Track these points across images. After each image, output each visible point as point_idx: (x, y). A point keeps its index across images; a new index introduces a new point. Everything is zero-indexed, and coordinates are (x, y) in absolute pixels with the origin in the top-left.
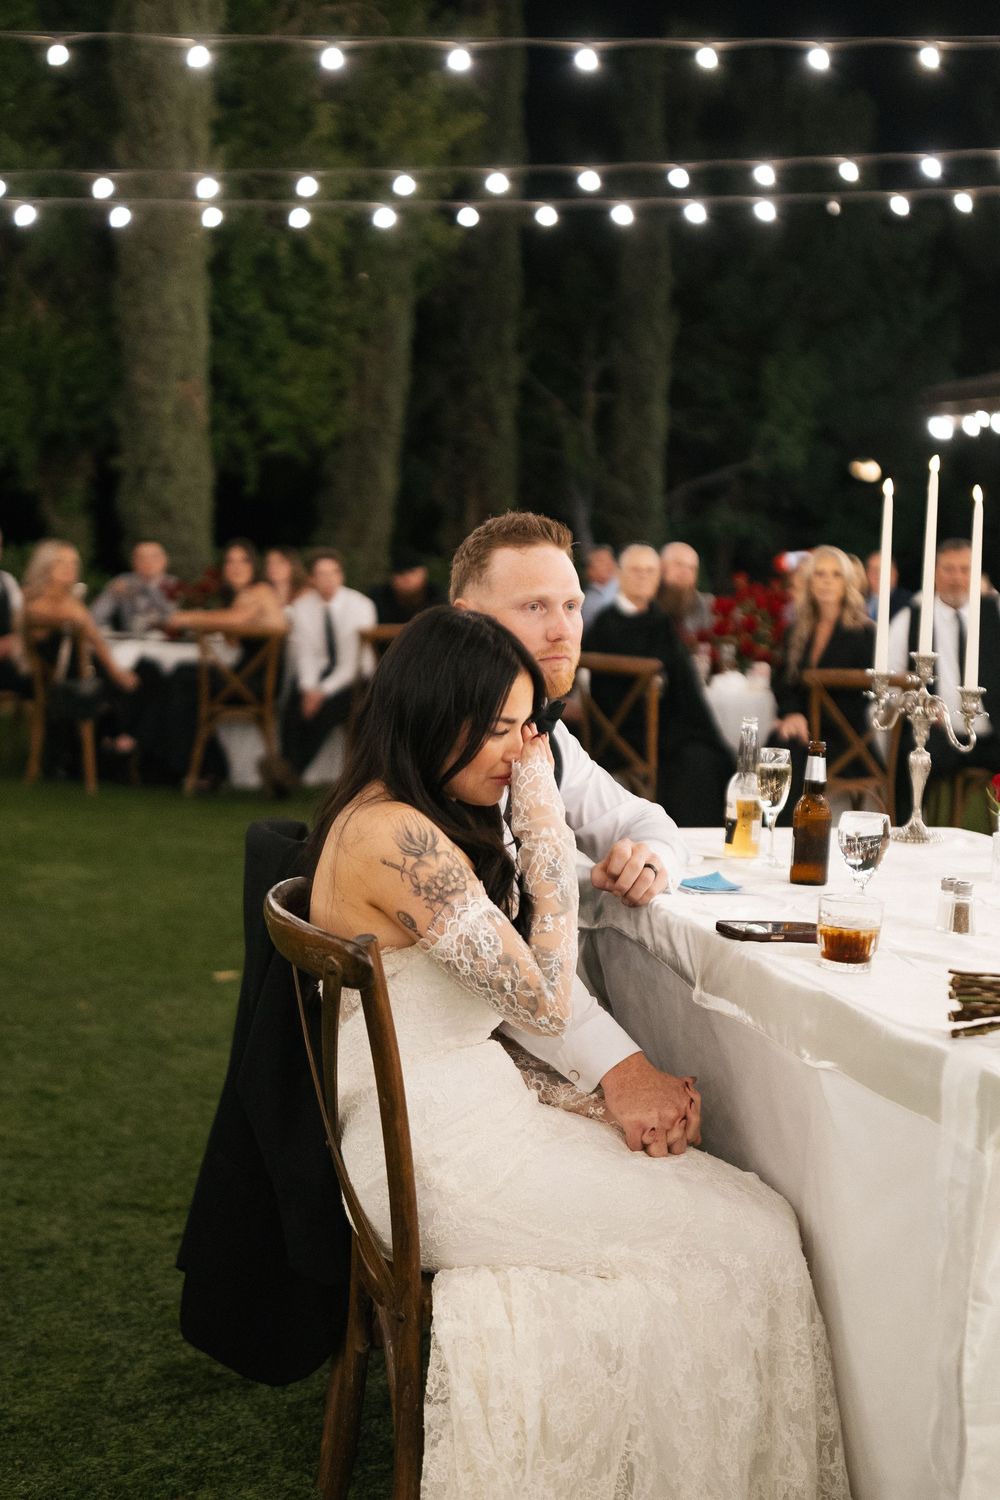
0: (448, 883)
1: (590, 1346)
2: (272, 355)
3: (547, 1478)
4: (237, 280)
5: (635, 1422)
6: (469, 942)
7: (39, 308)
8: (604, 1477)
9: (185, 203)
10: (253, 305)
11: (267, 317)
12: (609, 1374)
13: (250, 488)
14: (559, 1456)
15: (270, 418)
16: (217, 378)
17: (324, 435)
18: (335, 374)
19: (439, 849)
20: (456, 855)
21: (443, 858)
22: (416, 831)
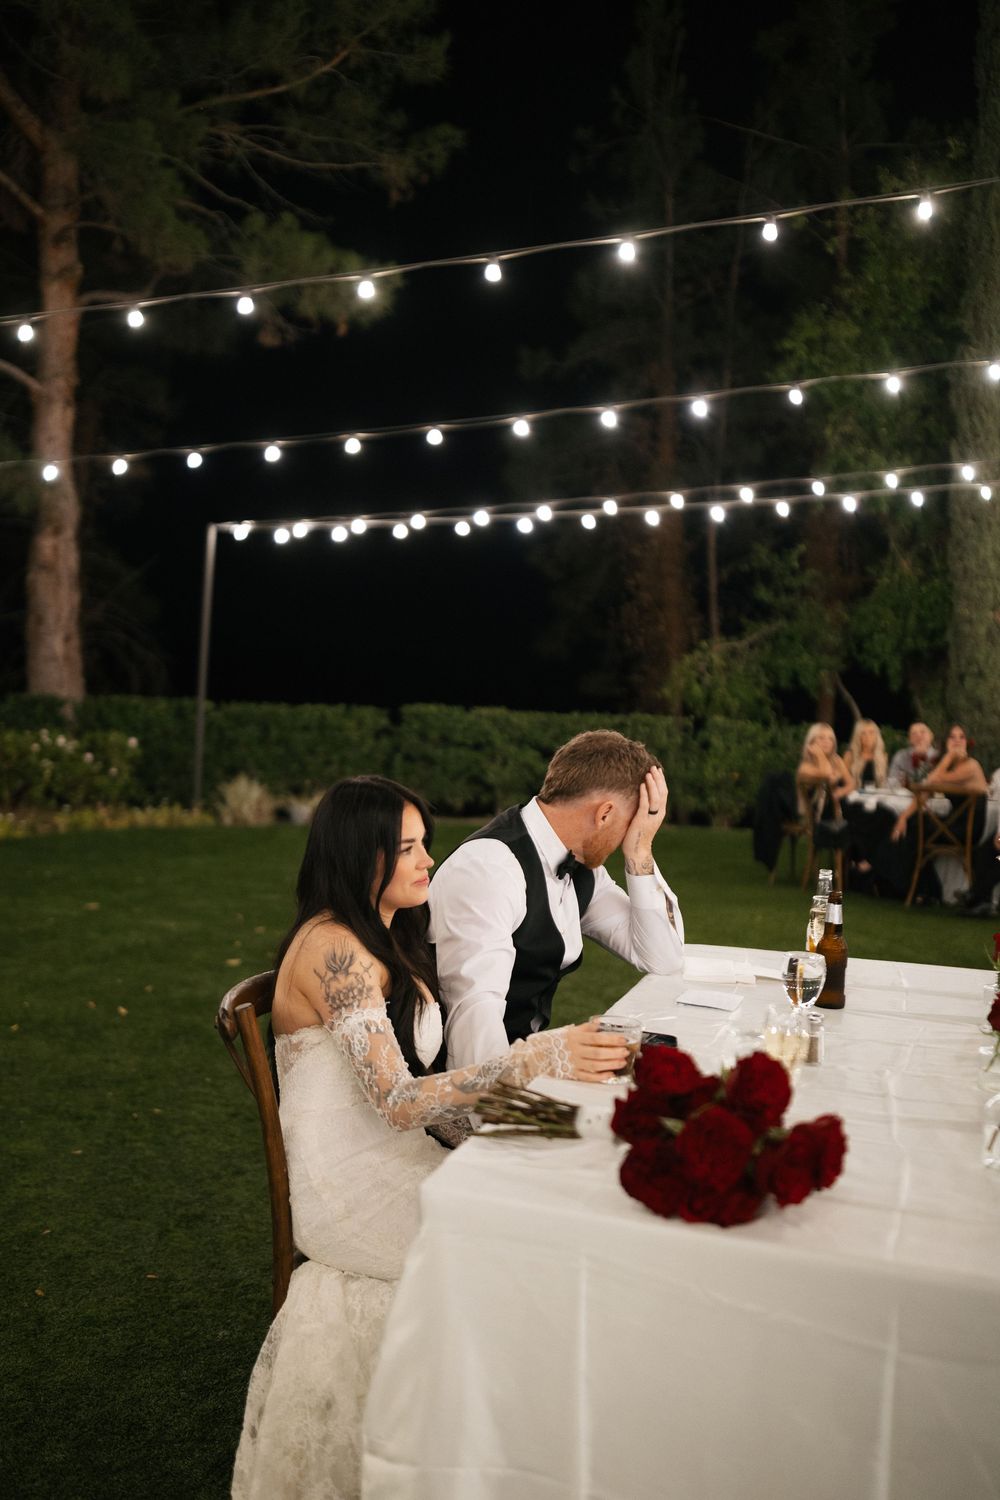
0: (347, 998)
19: (351, 970)
20: (366, 976)
21: (351, 978)
22: (339, 953)
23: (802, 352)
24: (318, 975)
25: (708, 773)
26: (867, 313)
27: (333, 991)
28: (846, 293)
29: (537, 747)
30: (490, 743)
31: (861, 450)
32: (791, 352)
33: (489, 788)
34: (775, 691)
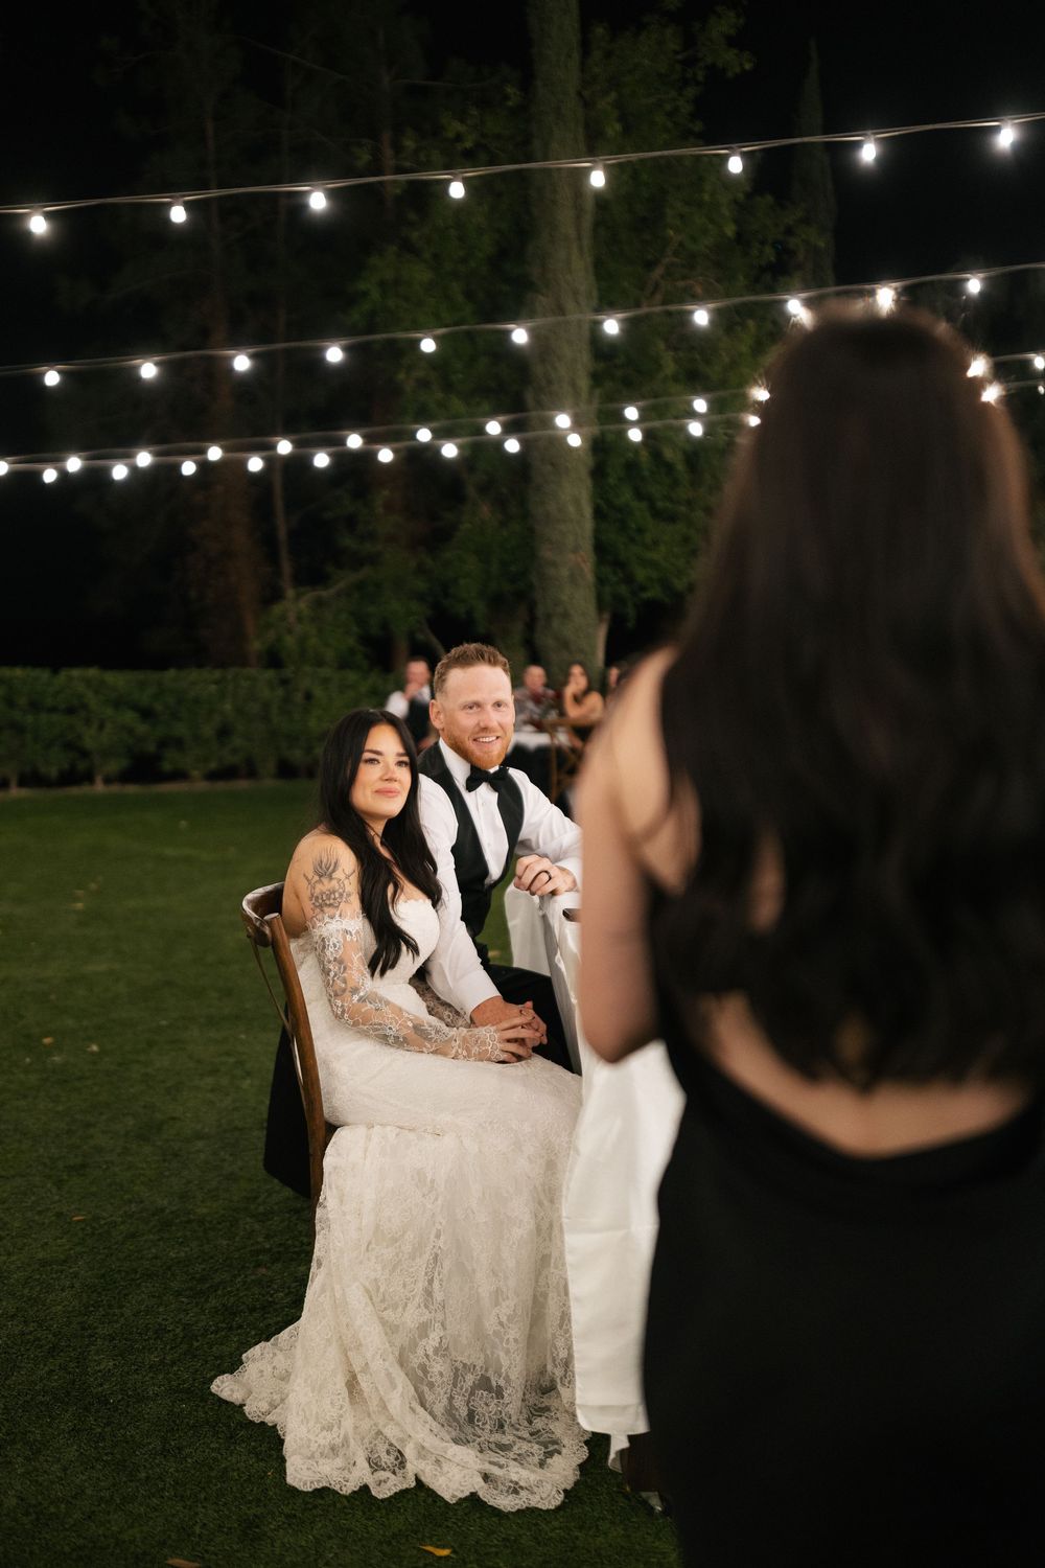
0: (329, 899)
1: (412, 1176)
2: (640, 531)
3: (377, 1257)
4: (611, 481)
5: (439, 1227)
6: (323, 940)
7: (485, 511)
8: (418, 1260)
9: (550, 432)
10: (626, 496)
11: (635, 504)
12: (424, 1196)
13: (631, 624)
14: (385, 1244)
15: (641, 574)
16: (601, 549)
17: (679, 584)
18: (686, 540)
19: (334, 875)
20: (346, 882)
21: (334, 882)
22: (325, 861)
23: (375, 294)
24: (307, 878)
25: (313, 723)
26: (436, 256)
27: (317, 892)
28: (415, 235)
29: (135, 707)
30: (84, 706)
31: (440, 395)
32: (365, 294)
33: (85, 754)
34: (366, 640)
